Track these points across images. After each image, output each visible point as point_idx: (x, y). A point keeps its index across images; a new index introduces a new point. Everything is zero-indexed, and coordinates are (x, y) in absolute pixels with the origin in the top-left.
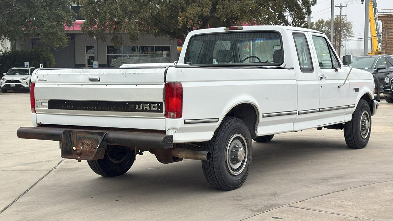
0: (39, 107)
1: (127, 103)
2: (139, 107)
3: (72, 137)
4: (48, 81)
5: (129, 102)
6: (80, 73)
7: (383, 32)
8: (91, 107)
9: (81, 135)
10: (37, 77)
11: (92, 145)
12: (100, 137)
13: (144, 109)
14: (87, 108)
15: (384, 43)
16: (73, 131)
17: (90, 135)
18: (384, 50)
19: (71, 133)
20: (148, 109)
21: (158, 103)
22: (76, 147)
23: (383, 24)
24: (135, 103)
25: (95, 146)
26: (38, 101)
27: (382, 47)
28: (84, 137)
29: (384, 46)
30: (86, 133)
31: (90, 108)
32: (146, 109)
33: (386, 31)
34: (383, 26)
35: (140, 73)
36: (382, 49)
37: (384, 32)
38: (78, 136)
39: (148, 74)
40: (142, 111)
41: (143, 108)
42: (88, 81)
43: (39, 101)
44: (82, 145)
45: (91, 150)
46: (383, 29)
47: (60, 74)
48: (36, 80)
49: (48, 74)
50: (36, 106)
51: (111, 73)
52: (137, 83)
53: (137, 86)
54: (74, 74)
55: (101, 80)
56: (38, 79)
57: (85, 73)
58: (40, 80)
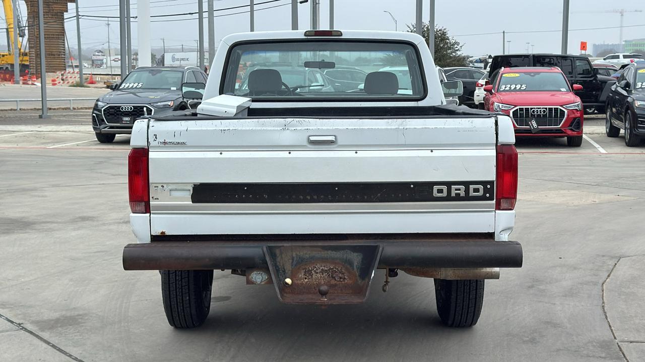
0: (163, 201)
1: (412, 186)
2: (440, 191)
3: (278, 259)
4: (188, 145)
5: (415, 183)
6: (281, 128)
7: (30, 20)
8: (319, 196)
9: (306, 253)
10: (155, 135)
11: (336, 272)
12: (356, 254)
13: (453, 195)
15: (33, 39)
16: (283, 246)
17: (329, 252)
18: (33, 50)
19: (277, 252)
20: (462, 195)
21: (484, 183)
22: (291, 279)
23: (28, 7)
24: (431, 184)
25: (343, 274)
26: (160, 187)
27: (29, 44)
28: (312, 258)
29: (33, 43)
30: (320, 249)
32: (457, 195)
33: (34, 19)
34: (28, 10)
35: (438, 127)
36: (30, 48)
37: (32, 20)
38: (297, 255)
39: (458, 130)
40: (449, 198)
41: (449, 193)
42: (305, 143)
43: (163, 186)
44: (309, 273)
45: (333, 282)
46: (28, 14)
47: (226, 129)
48: (152, 143)
49: (190, 130)
50: (153, 198)
51: (366, 128)
52: (432, 147)
53: (432, 151)
54: (267, 130)
55: (340, 142)
56: (157, 141)
57: (295, 128)
58: (165, 143)
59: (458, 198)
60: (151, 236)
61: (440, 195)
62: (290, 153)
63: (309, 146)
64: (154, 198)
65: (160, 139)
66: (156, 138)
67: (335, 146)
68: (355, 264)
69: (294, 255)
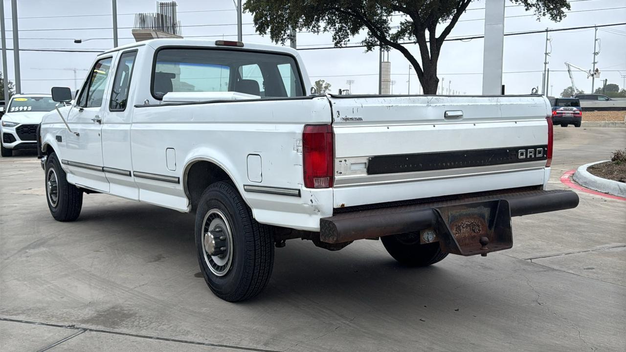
0: (345, 174)
1: (508, 151)
2: (522, 154)
4: (364, 121)
5: (509, 149)
6: (425, 105)
8: (455, 163)
9: (456, 212)
10: (338, 112)
11: (475, 226)
12: (486, 209)
13: (528, 157)
14: (449, 164)
16: (443, 207)
17: (471, 209)
20: (533, 156)
21: (543, 147)
25: (479, 226)
26: (343, 162)
28: (460, 215)
30: (464, 207)
31: (453, 164)
32: (531, 156)
35: (518, 103)
40: (526, 160)
41: (526, 155)
42: (443, 117)
43: (345, 161)
44: (458, 228)
47: (391, 105)
48: (336, 119)
49: (365, 107)
50: (337, 172)
51: (479, 104)
52: (515, 119)
53: (516, 123)
54: (416, 106)
55: (464, 117)
56: (340, 117)
57: (436, 105)
58: (347, 119)
59: (531, 159)
60: (334, 209)
61: (522, 157)
62: (434, 126)
63: (445, 120)
64: (339, 172)
65: (342, 116)
66: (339, 114)
67: (461, 119)
68: (486, 217)
69: (450, 214)
